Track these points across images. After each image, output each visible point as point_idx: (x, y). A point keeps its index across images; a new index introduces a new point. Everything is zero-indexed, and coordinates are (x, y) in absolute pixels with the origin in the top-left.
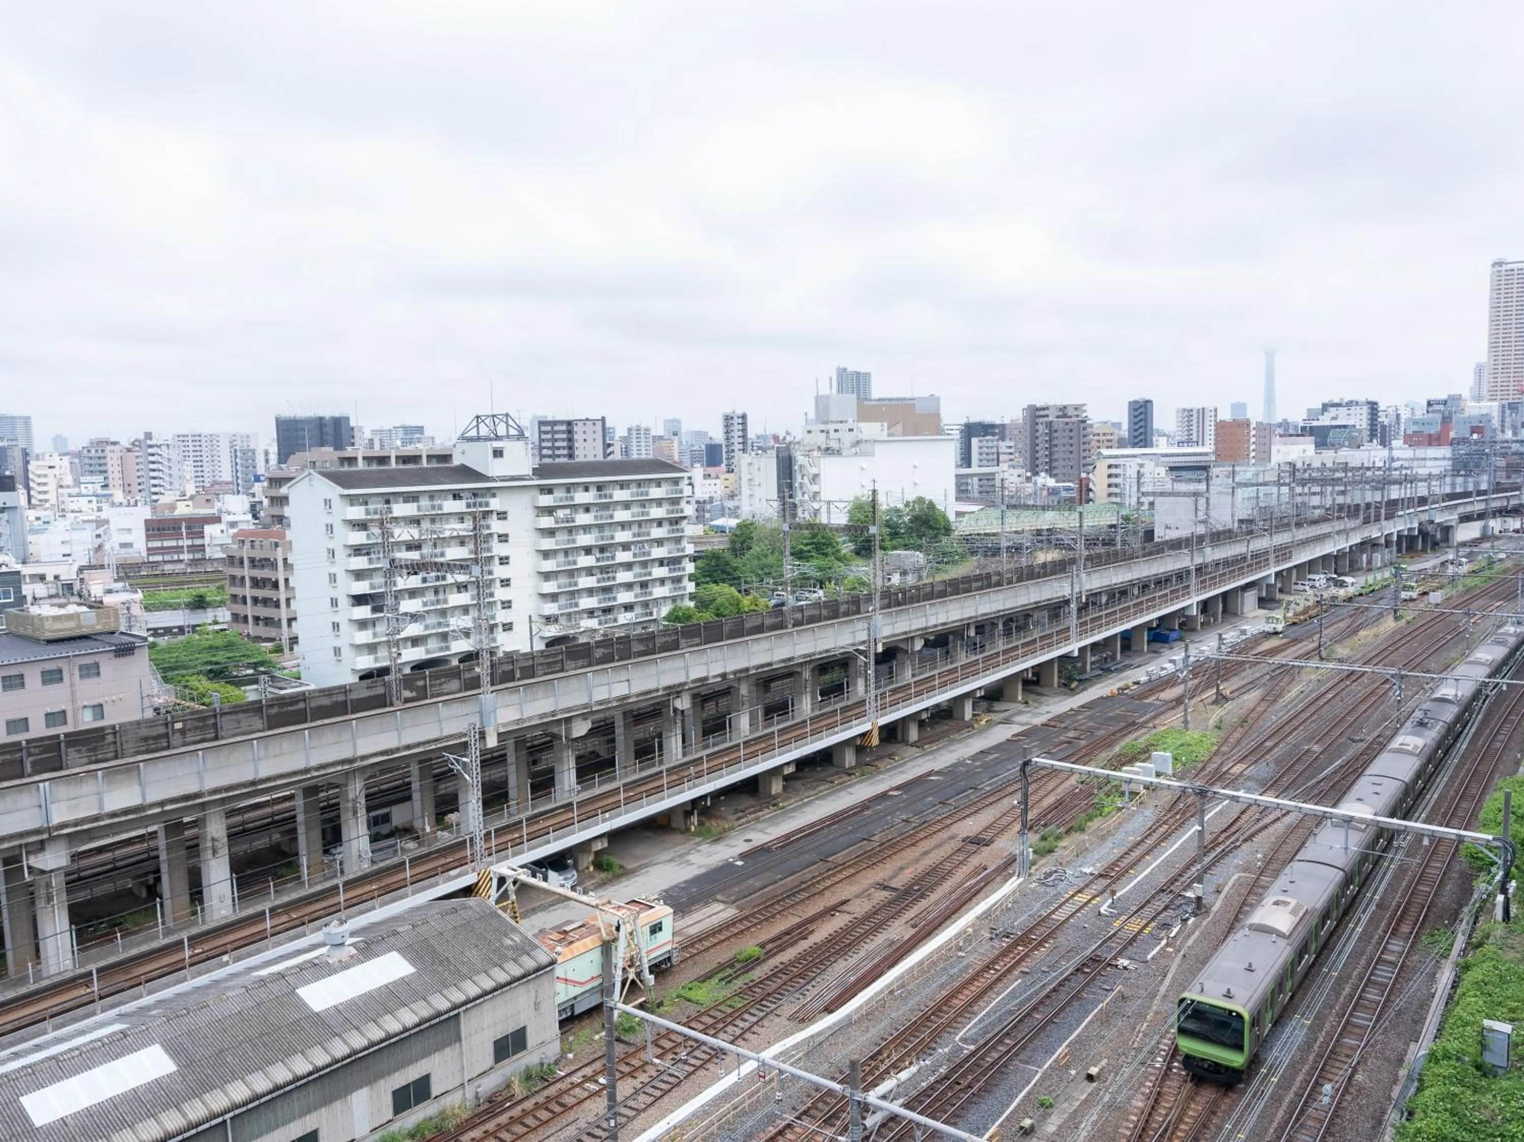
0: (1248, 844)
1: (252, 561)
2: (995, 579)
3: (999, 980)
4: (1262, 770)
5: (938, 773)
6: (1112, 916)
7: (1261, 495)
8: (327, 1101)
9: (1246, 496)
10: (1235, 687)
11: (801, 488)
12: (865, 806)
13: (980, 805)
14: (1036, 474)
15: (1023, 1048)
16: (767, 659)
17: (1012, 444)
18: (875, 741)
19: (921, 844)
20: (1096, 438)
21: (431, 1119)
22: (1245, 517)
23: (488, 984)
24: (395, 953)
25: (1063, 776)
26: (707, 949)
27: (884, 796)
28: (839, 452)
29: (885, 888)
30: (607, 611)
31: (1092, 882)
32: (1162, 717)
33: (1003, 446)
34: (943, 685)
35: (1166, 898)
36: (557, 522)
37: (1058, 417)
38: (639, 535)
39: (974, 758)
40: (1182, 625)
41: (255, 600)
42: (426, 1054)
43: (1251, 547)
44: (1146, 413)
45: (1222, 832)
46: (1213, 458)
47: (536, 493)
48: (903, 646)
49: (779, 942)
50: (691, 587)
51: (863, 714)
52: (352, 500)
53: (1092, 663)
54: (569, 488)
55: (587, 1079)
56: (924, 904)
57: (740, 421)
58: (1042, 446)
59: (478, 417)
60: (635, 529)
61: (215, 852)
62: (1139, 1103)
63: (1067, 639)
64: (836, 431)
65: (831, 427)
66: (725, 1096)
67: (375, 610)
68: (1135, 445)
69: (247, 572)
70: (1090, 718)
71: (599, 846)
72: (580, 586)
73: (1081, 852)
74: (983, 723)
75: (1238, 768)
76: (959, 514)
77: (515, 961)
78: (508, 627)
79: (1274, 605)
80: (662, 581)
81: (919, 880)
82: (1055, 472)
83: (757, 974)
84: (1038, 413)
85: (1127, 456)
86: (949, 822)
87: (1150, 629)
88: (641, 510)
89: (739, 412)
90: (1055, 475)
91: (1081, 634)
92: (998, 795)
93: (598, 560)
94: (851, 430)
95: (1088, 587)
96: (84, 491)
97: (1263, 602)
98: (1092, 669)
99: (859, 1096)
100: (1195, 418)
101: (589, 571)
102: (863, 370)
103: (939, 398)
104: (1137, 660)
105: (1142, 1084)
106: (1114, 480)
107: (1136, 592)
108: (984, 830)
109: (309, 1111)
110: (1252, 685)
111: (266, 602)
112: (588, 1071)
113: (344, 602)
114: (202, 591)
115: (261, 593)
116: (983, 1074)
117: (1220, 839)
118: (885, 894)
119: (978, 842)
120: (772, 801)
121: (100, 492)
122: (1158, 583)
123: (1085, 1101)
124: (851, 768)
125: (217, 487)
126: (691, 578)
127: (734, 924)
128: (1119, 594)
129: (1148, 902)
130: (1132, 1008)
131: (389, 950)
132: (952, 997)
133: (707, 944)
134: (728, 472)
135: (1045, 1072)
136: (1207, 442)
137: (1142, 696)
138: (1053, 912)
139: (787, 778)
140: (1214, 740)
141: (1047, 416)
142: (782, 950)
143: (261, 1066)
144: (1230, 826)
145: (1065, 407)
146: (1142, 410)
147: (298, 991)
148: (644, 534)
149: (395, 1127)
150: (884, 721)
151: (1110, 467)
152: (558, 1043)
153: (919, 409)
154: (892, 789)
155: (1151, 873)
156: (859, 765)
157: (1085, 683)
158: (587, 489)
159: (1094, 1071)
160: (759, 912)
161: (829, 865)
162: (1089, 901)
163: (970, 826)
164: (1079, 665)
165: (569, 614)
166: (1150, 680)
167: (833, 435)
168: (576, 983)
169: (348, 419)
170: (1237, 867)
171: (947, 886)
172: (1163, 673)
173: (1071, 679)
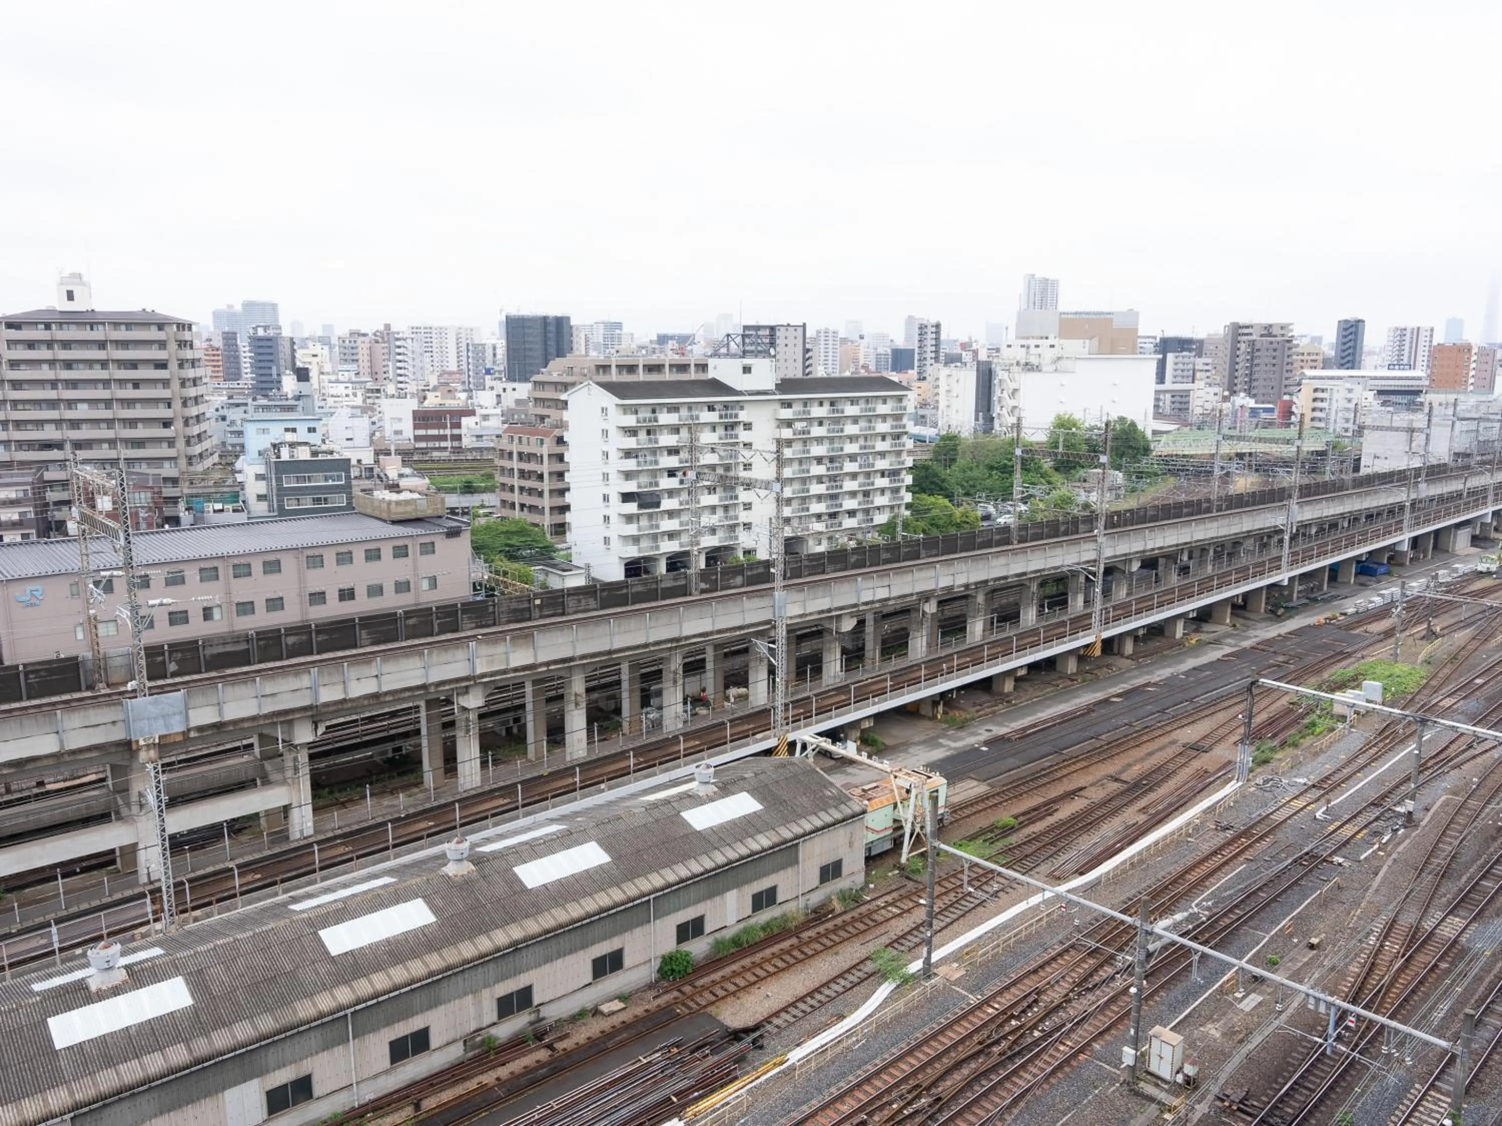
0: (1456, 771)
1: (520, 454)
2: (1204, 505)
3: (1226, 863)
4: (1472, 705)
5: (1155, 684)
6: (1326, 820)
7: (1481, 429)
8: (710, 896)
9: (1465, 429)
10: (1445, 624)
11: (999, 401)
12: (1090, 709)
13: (1196, 717)
14: (1234, 393)
15: (1251, 918)
16: (1003, 573)
17: (1209, 361)
18: (1098, 652)
19: (1144, 746)
20: (1300, 357)
21: (776, 919)
22: (1461, 450)
23: (819, 823)
24: (745, 794)
25: (1274, 696)
26: (968, 816)
27: (1106, 701)
28: (1037, 369)
29: (1117, 780)
30: (833, 516)
31: (1306, 791)
32: (1371, 649)
33: (1200, 363)
34: (1161, 605)
35: (1377, 812)
36: (794, 434)
37: (1262, 336)
38: (865, 448)
39: (1187, 673)
40: (1391, 558)
41: (522, 489)
42: (775, 870)
43: (1468, 485)
44: (1356, 333)
45: (1431, 758)
46: (1427, 383)
47: (777, 406)
48: (1121, 566)
49: (1028, 816)
50: (908, 498)
51: (1088, 627)
52: (626, 409)
53: (1299, 592)
54: (806, 402)
55: (888, 904)
56: (1152, 797)
57: (934, 329)
58: (1242, 365)
59: (728, 335)
60: (862, 442)
61: (577, 704)
62: (1354, 969)
63: (1279, 568)
64: (1037, 346)
65: (1032, 343)
66: (1005, 927)
67: (641, 506)
68: (1341, 366)
69: (515, 464)
70: (1298, 644)
71: (867, 725)
72: (812, 493)
73: (1296, 765)
74: (1193, 642)
75: (1448, 702)
76: (1155, 433)
77: (836, 807)
78: (747, 526)
79: (1488, 544)
80: (883, 491)
81: (1148, 776)
82: (1254, 392)
83: (1014, 839)
84: (1240, 331)
85: (1332, 378)
86: (1168, 729)
87: (1358, 562)
88: (867, 425)
89: (934, 321)
90: (1254, 396)
91: (1293, 563)
92: (1212, 709)
93: (828, 469)
94: (1052, 346)
95: (1299, 519)
96: (341, 378)
97: (1476, 540)
98: (1298, 598)
99: (1148, 928)
100: (1408, 338)
101: (820, 479)
102: (1051, 276)
103: (1137, 313)
104: (1343, 591)
105: (1357, 955)
106: (1319, 404)
107: (1346, 525)
108: (1203, 739)
109: (699, 901)
110: (1465, 624)
111: (531, 491)
112: (889, 898)
113: (615, 499)
114: (470, 477)
115: (528, 484)
116: (1218, 933)
117: (1429, 764)
118: (1116, 786)
119: (1197, 748)
120: (1004, 698)
121: (354, 379)
122: (1370, 517)
123: (1306, 964)
124: (1072, 674)
125: (446, 376)
126: (908, 489)
127: (988, 798)
128: (1329, 526)
129: (1360, 812)
130: (1345, 896)
131: (741, 791)
132: (1186, 872)
133: (967, 812)
134: (919, 379)
135: (1272, 937)
136: (1419, 363)
137: (1349, 627)
138: (1272, 813)
139: (1018, 680)
140: (1423, 674)
141: (1251, 334)
142: (1033, 823)
143: (669, 864)
144: (1438, 754)
145: (1271, 326)
146: (1353, 330)
147: (682, 814)
148: (869, 447)
149: (753, 921)
150: (1106, 635)
151: (1316, 390)
152: (863, 874)
153: (1116, 325)
154: (1114, 696)
155: (1362, 788)
156: (1079, 672)
157: (1292, 611)
158: (821, 404)
159: (1314, 941)
160: (1008, 790)
161: (1064, 757)
162: (1305, 807)
163: (1190, 734)
164: (1286, 593)
165: (800, 517)
166: (1357, 613)
167: (1033, 350)
168: (873, 831)
169: (568, 318)
170: (1445, 789)
171: (1171, 784)
172: (1371, 606)
173: (1277, 606)
